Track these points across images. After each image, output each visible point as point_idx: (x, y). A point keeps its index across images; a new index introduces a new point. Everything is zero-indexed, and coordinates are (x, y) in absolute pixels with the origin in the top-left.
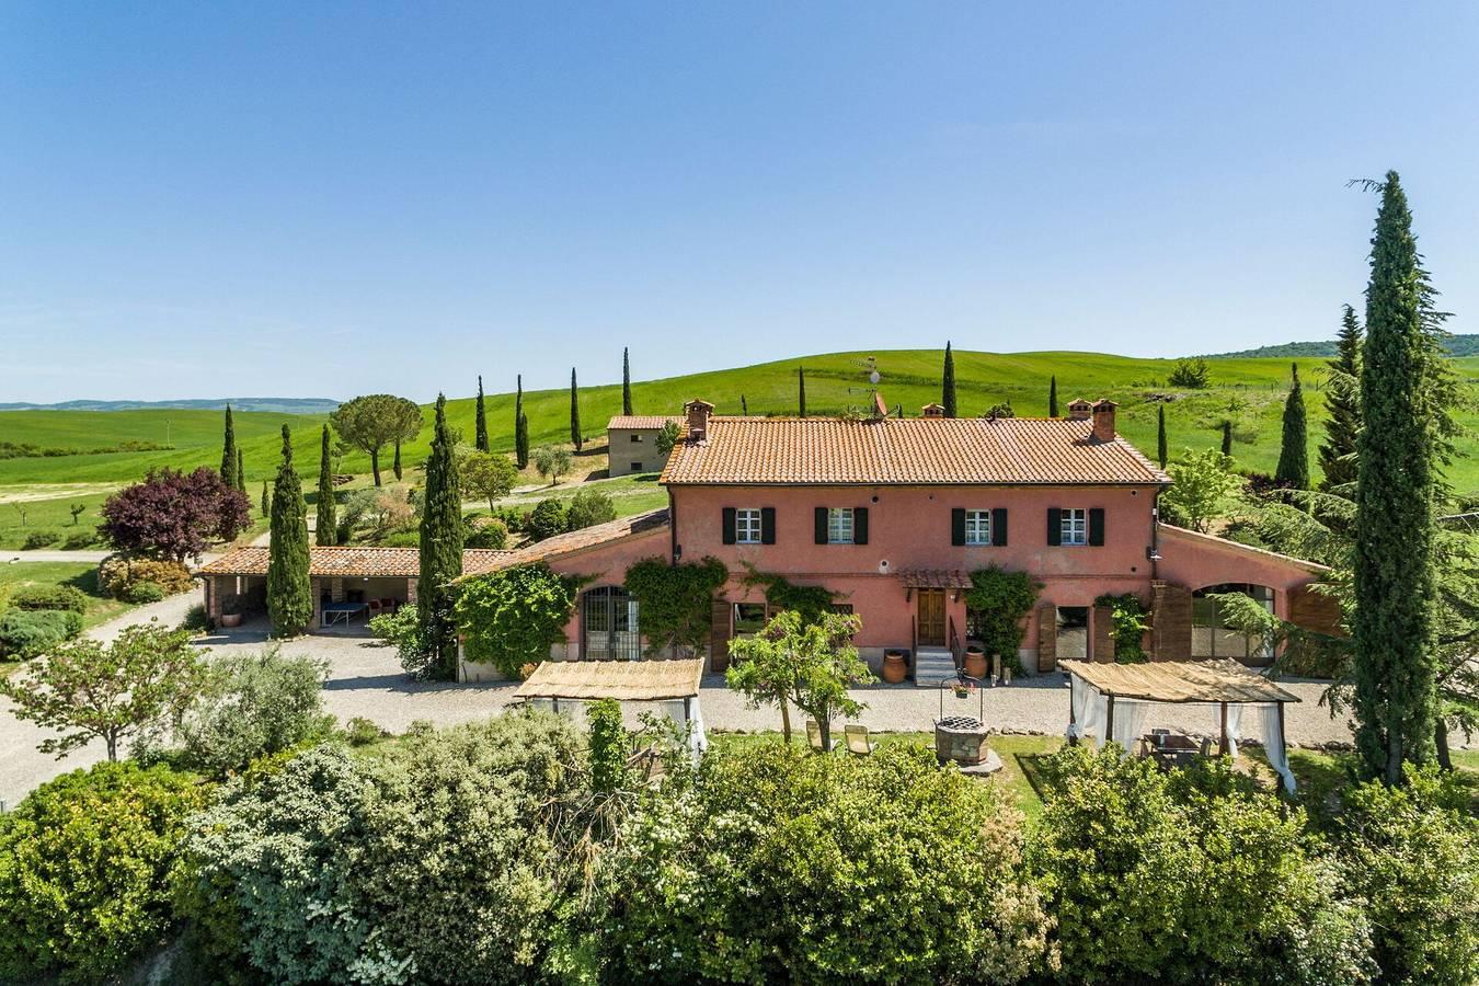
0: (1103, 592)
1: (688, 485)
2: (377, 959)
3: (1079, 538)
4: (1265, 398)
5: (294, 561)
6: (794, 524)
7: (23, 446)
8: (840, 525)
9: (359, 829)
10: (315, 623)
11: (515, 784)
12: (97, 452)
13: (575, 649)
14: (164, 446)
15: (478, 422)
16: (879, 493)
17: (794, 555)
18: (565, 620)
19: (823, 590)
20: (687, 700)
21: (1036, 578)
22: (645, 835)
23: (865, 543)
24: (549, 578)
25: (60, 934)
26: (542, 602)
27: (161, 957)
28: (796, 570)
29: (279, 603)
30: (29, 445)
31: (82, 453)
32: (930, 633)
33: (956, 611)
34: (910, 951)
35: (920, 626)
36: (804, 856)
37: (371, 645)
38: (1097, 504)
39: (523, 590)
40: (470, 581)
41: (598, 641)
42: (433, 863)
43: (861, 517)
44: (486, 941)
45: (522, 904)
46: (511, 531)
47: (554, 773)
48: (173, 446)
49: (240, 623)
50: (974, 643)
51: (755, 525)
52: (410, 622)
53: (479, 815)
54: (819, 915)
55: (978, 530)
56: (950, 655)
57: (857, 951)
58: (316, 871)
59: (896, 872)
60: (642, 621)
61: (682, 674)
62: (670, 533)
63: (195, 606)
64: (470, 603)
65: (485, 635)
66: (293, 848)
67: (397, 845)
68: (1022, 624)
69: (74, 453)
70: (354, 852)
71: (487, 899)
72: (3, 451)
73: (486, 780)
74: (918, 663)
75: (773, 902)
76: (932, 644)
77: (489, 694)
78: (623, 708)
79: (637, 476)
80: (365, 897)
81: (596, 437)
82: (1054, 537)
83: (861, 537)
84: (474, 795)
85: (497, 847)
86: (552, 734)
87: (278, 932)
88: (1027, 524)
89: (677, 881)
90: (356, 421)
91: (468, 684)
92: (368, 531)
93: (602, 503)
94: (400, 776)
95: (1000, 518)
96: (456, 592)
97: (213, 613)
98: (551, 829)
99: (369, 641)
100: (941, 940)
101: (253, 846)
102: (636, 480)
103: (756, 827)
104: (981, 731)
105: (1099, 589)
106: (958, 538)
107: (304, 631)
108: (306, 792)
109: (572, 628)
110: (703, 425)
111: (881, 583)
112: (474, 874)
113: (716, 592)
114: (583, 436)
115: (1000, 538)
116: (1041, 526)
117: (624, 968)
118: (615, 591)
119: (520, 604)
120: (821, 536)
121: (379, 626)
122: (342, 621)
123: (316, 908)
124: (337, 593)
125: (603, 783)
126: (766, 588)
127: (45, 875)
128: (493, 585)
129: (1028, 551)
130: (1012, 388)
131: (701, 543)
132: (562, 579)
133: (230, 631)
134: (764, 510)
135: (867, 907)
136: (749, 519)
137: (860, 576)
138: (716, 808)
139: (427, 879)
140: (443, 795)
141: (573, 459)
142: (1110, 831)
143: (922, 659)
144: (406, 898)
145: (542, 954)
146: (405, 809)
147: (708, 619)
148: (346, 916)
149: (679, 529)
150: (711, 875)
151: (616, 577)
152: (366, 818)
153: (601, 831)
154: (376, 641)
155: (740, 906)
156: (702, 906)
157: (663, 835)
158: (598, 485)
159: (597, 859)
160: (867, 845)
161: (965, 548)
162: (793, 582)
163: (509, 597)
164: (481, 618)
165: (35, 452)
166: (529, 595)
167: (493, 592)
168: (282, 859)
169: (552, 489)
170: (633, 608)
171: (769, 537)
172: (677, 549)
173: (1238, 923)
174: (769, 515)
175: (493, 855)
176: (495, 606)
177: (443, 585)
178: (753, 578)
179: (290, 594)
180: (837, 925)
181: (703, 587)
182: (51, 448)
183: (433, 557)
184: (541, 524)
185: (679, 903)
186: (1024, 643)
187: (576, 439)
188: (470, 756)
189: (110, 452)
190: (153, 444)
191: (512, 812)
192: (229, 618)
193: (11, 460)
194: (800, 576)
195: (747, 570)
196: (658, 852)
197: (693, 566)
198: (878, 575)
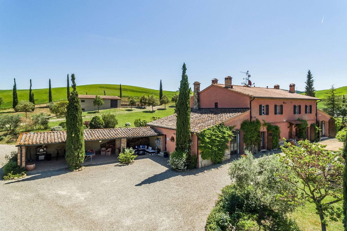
6: (271, 110)
13: (230, 151)
16: (284, 101)
17: (271, 118)
23: (282, 114)
28: (272, 121)
33: (294, 130)
38: (311, 104)
39: (222, 132)
43: (282, 107)
62: (249, 113)
82: (306, 112)
95: (300, 107)
97: (23, 165)
105: (311, 123)
106: (294, 112)
109: (229, 144)
111: (284, 124)
115: (300, 112)
116: (304, 109)
120: (276, 113)
126: (267, 127)
129: (303, 115)
131: (255, 115)
132: (229, 128)
137: (281, 122)
151: (238, 126)
161: (295, 115)
162: (272, 125)
166: (225, 133)
170: (238, 136)
171: (268, 113)
172: (251, 117)
174: (268, 107)
195: (264, 122)
197: (254, 122)
198: (284, 122)
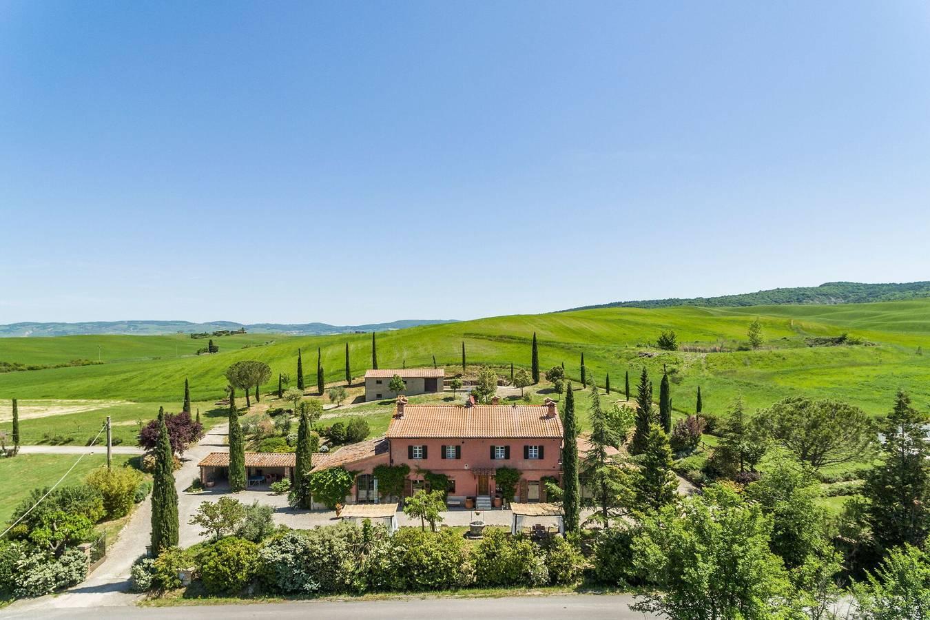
0: (544, 475)
1: (395, 438)
2: (311, 584)
3: (535, 456)
4: (695, 356)
5: (239, 461)
6: (434, 452)
7: (15, 364)
8: (451, 451)
9: (306, 552)
10: (246, 486)
11: (344, 540)
12: (58, 367)
13: (354, 498)
14: (97, 362)
15: (298, 372)
16: (465, 440)
17: (434, 463)
18: (351, 487)
19: (445, 476)
20: (391, 517)
21: (520, 470)
22: (377, 552)
23: (460, 458)
24: (345, 471)
25: (228, 580)
26: (342, 481)
27: (250, 588)
28: (435, 468)
29: (234, 478)
30: (18, 363)
31: (49, 368)
32: (483, 491)
33: (492, 483)
34: (440, 578)
35: (480, 488)
36: (416, 556)
37: (272, 495)
38: (541, 444)
39: (335, 477)
40: (315, 473)
41: (363, 494)
42: (325, 559)
43: (458, 449)
44: (338, 578)
45: (346, 569)
46: (321, 436)
47: (354, 538)
48: (103, 361)
49: (213, 486)
50: (498, 494)
51: (420, 451)
52: (287, 485)
53: (336, 548)
54: (419, 570)
55: (500, 454)
56: (489, 498)
57: (428, 579)
58: (296, 562)
59: (437, 559)
60: (379, 487)
61: (390, 509)
62: (389, 455)
63: (195, 479)
64: (316, 481)
65: (321, 493)
66: (289, 557)
67: (316, 555)
68: (515, 487)
69: (45, 368)
70: (305, 557)
71: (338, 568)
72: (4, 367)
73: (338, 539)
74: (477, 502)
75: (408, 568)
76: (484, 494)
77: (323, 514)
78: (372, 521)
79: (380, 401)
80: (308, 568)
81: (359, 377)
82: (526, 456)
83: (458, 456)
84: (335, 543)
85: (341, 555)
86: (353, 528)
87: (286, 577)
88: (517, 451)
89: (385, 563)
90: (239, 375)
91: (314, 511)
92: (252, 435)
93: (363, 424)
94: (316, 539)
95: (507, 450)
96: (310, 477)
97: (204, 482)
98: (353, 552)
99: (270, 493)
100: (448, 576)
101: (279, 557)
102: (379, 404)
103: (405, 550)
104: (483, 525)
105: (542, 474)
106: (493, 456)
107: (243, 489)
108: (290, 543)
109: (353, 490)
110: (402, 411)
111: (464, 472)
112: (335, 561)
113: (406, 476)
114: (352, 377)
115: (507, 457)
116: (522, 451)
117: (372, 586)
118: (369, 475)
119: (334, 481)
120: (444, 456)
121: (275, 487)
122: (257, 484)
123: (296, 572)
124: (253, 472)
125: (366, 540)
126: (424, 475)
127: (224, 565)
128: (324, 474)
129: (517, 461)
130: (576, 347)
131: (400, 458)
132: (350, 472)
133: (211, 489)
134: (423, 447)
135: (430, 568)
136: (418, 449)
137: (458, 470)
138: (395, 546)
139: (324, 563)
140: (327, 543)
141: (347, 390)
142: (490, 549)
143: (479, 500)
144: (319, 568)
145: (352, 582)
146: (317, 546)
147: (403, 486)
148: (303, 573)
149: (393, 453)
150: (393, 562)
151: (369, 471)
152: (308, 548)
153: (366, 552)
154: (273, 493)
155: (400, 569)
156: (391, 569)
157: (381, 552)
158: (360, 407)
159: (365, 559)
160: (431, 554)
161: (494, 460)
162: (434, 472)
163: (330, 479)
164: (320, 487)
165: (22, 367)
166: (338, 478)
167: (324, 477)
168: (287, 559)
169: (337, 409)
170: (376, 482)
171: (425, 456)
172: (392, 461)
173: (517, 570)
174: (425, 449)
175: (340, 557)
176: (325, 482)
177: (305, 474)
178: (419, 471)
179: (238, 474)
180: (423, 573)
181: (401, 474)
182: (32, 365)
183: (301, 464)
184: (335, 434)
185: (385, 569)
186: (516, 494)
187: (348, 378)
188: (333, 533)
189: (66, 366)
190: (91, 361)
191: (344, 547)
192: (210, 483)
193: (9, 373)
194: (437, 470)
195: (417, 468)
196: (380, 556)
197: (397, 467)
198: (465, 470)
